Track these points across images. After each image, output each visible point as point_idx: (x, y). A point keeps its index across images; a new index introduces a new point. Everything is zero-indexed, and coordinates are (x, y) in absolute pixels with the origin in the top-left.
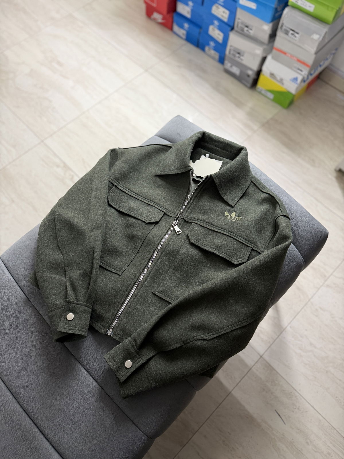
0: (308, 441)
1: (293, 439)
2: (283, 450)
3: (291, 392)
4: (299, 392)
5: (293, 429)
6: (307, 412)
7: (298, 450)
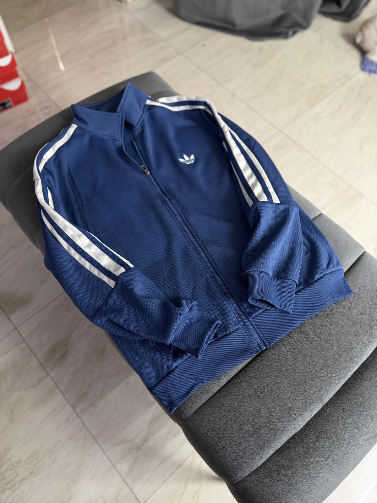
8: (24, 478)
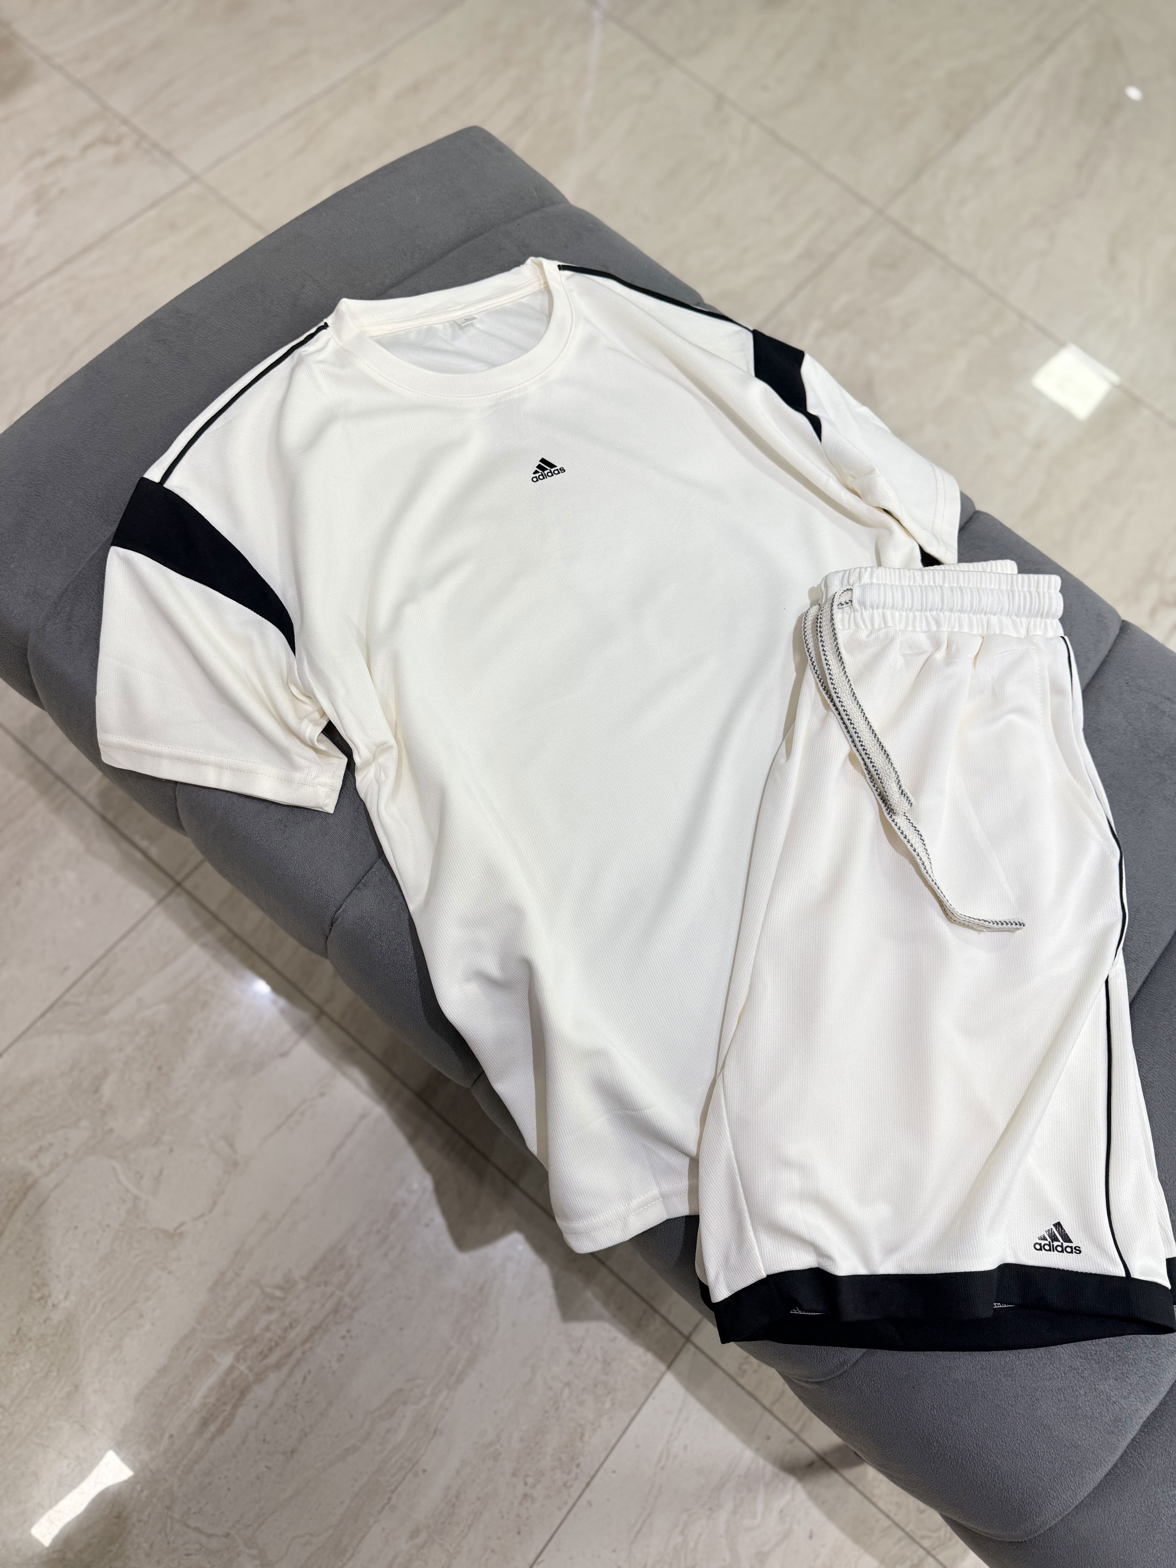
0: (423, 1536)
1: (424, 1471)
2: (388, 1431)
3: (578, 1466)
4: (583, 1501)
5: (458, 1472)
6: (519, 1533)
7: (393, 1492)
8: (316, 1329)
